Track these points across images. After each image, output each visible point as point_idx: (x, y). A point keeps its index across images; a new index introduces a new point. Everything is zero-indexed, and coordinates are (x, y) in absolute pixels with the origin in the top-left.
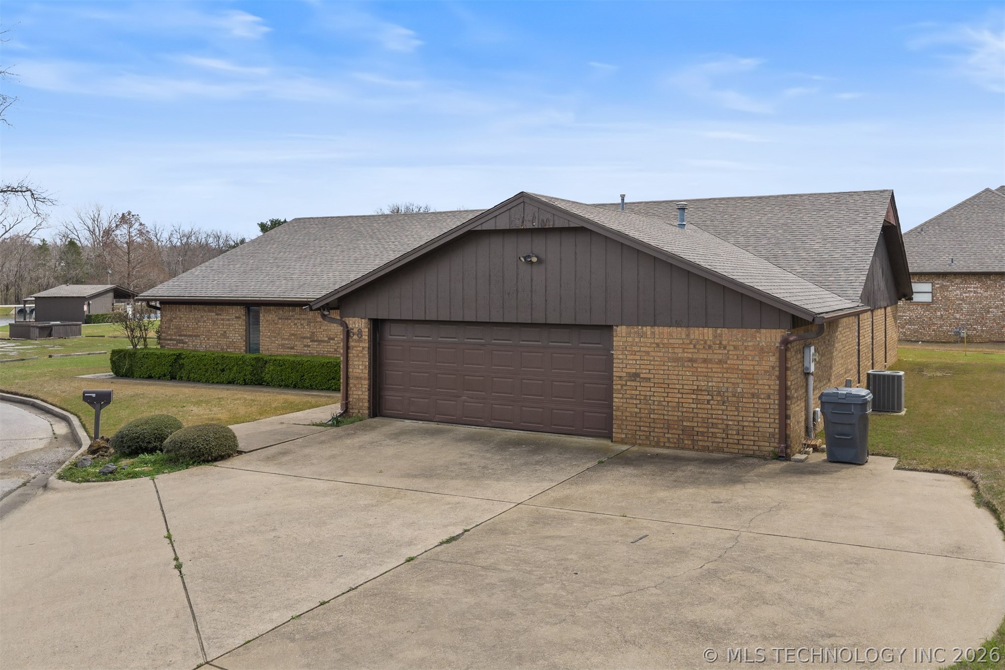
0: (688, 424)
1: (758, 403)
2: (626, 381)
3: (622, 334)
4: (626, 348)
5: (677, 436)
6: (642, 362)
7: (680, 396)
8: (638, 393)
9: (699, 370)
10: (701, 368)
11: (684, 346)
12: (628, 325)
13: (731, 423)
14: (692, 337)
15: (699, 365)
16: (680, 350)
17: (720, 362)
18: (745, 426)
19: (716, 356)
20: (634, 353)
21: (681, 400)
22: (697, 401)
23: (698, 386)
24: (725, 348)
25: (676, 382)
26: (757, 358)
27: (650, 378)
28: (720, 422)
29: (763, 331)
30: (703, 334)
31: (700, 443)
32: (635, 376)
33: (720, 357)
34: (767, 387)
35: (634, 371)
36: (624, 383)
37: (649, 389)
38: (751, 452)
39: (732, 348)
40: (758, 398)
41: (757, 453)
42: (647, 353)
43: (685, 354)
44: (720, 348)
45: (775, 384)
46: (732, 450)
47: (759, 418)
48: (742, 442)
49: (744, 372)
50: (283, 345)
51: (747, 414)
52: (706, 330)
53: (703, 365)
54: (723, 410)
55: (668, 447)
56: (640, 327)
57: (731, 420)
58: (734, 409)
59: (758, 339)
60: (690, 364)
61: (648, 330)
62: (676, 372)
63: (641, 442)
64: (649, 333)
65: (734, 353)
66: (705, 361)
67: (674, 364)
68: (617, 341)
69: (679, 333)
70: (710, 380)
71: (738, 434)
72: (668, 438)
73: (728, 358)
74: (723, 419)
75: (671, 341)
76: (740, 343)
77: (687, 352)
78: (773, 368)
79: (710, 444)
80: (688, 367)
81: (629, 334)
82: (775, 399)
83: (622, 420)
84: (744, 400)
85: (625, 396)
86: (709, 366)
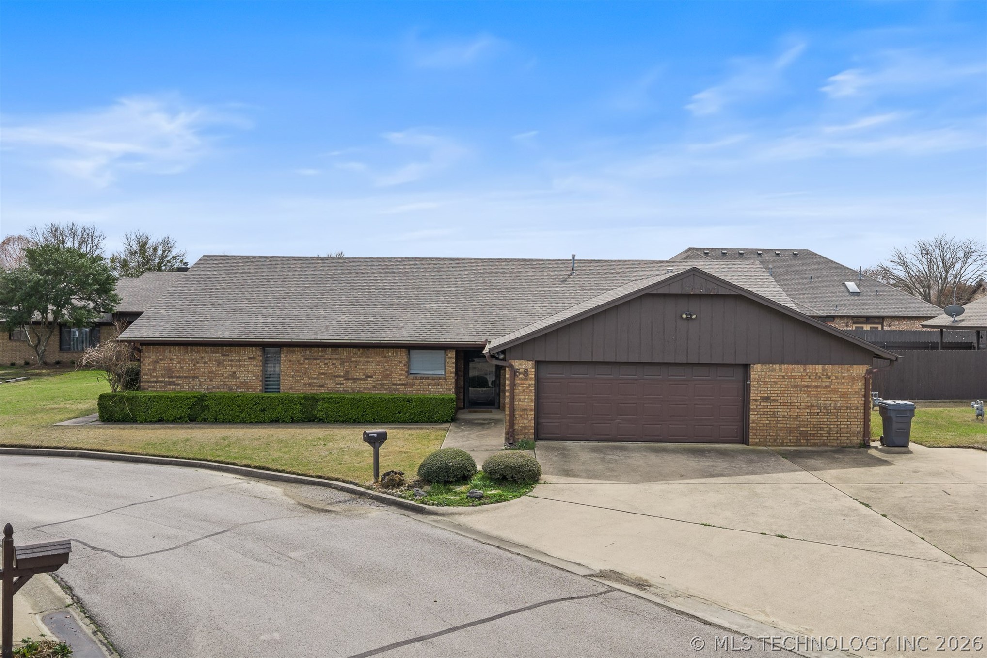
0: (804, 429)
1: (851, 413)
2: (760, 402)
3: (757, 371)
4: (760, 379)
5: (796, 438)
6: (772, 389)
7: (798, 410)
8: (769, 410)
9: (812, 393)
10: (813, 391)
11: (802, 377)
12: (762, 363)
13: (832, 426)
14: (808, 371)
15: (813, 390)
16: (800, 380)
17: (826, 387)
18: (842, 428)
19: (823, 384)
20: (766, 383)
21: (799, 414)
22: (810, 414)
23: (811, 404)
24: (830, 378)
25: (796, 401)
26: (850, 384)
27: (777, 400)
28: (825, 426)
29: (855, 366)
30: (815, 369)
31: (812, 441)
32: (767, 399)
33: (827, 384)
34: (856, 402)
35: (766, 395)
36: (759, 404)
37: (776, 407)
38: (846, 444)
39: (834, 378)
40: (850, 409)
41: (849, 444)
42: (775, 382)
43: (803, 383)
44: (826, 378)
45: (862, 400)
46: (832, 444)
47: (850, 422)
48: (840, 438)
49: (842, 393)
50: (310, 384)
51: (844, 420)
52: (817, 366)
53: (815, 390)
54: (827, 419)
55: (790, 446)
56: (771, 365)
57: (833, 425)
58: (835, 417)
59: (851, 372)
60: (806, 389)
61: (777, 367)
62: (796, 395)
63: (770, 444)
64: (777, 368)
65: (836, 381)
66: (816, 387)
67: (794, 390)
68: (754, 375)
69: (797, 370)
70: (819, 399)
71: (837, 433)
72: (790, 440)
73: (832, 384)
74: (827, 425)
75: (793, 374)
76: (840, 375)
77: (804, 381)
78: (860, 390)
79: (819, 441)
80: (805, 391)
81: (763, 370)
82: (861, 410)
83: (757, 429)
84: (842, 411)
85: (759, 413)
86: (819, 390)
